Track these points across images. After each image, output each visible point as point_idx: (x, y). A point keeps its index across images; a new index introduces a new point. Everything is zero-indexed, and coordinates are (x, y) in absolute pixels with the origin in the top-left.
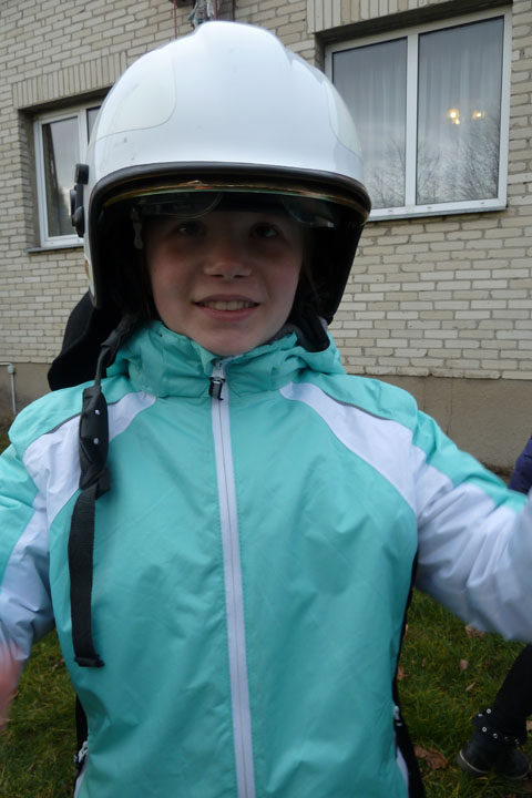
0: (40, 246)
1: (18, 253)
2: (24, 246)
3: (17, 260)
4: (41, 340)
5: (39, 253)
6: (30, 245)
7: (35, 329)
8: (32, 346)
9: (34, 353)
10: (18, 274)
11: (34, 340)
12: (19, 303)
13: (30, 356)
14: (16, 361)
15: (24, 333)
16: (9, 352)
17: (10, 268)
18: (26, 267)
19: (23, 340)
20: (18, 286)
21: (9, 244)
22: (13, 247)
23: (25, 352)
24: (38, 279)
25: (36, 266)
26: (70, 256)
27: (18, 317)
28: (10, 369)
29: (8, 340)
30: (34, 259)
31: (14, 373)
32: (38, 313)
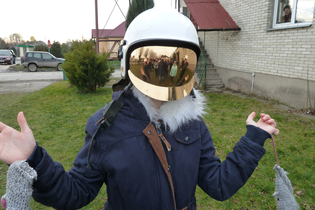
0: (272, 28)
1: (263, 31)
2: (265, 28)
3: (262, 34)
4: (266, 65)
5: (271, 31)
6: (268, 28)
7: (265, 61)
8: (262, 67)
9: (263, 69)
10: (262, 39)
11: (263, 64)
12: (260, 50)
13: (261, 71)
14: (256, 71)
15: (260, 61)
16: (254, 68)
17: (259, 37)
18: (265, 36)
19: (260, 64)
20: (261, 44)
21: (260, 27)
22: (261, 28)
23: (259, 69)
24: (269, 41)
25: (269, 36)
26: (283, 32)
27: (259, 55)
28: (253, 74)
29: (254, 64)
30: (269, 33)
31: (254, 76)
32: (267, 54)
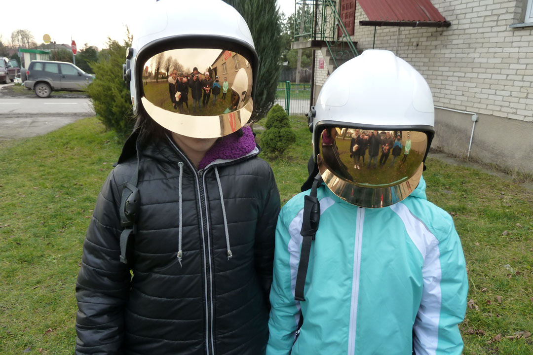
0: (524, 23)
1: (504, 28)
2: (511, 22)
3: (501, 34)
4: (505, 99)
5: (523, 28)
6: (516, 21)
7: (503, 90)
8: (497, 103)
9: (498, 108)
10: (499, 45)
11: (500, 98)
12: (494, 68)
13: (493, 111)
14: (481, 112)
15: (493, 92)
16: (476, 105)
17: (492, 40)
18: (507, 40)
19: (491, 97)
20: (496, 55)
21: (497, 21)
22: (499, 23)
23: (490, 107)
24: (516, 50)
25: (518, 39)
27: (491, 79)
28: (474, 118)
29: (477, 95)
30: (517, 33)
31: (476, 121)
32: (510, 77)
